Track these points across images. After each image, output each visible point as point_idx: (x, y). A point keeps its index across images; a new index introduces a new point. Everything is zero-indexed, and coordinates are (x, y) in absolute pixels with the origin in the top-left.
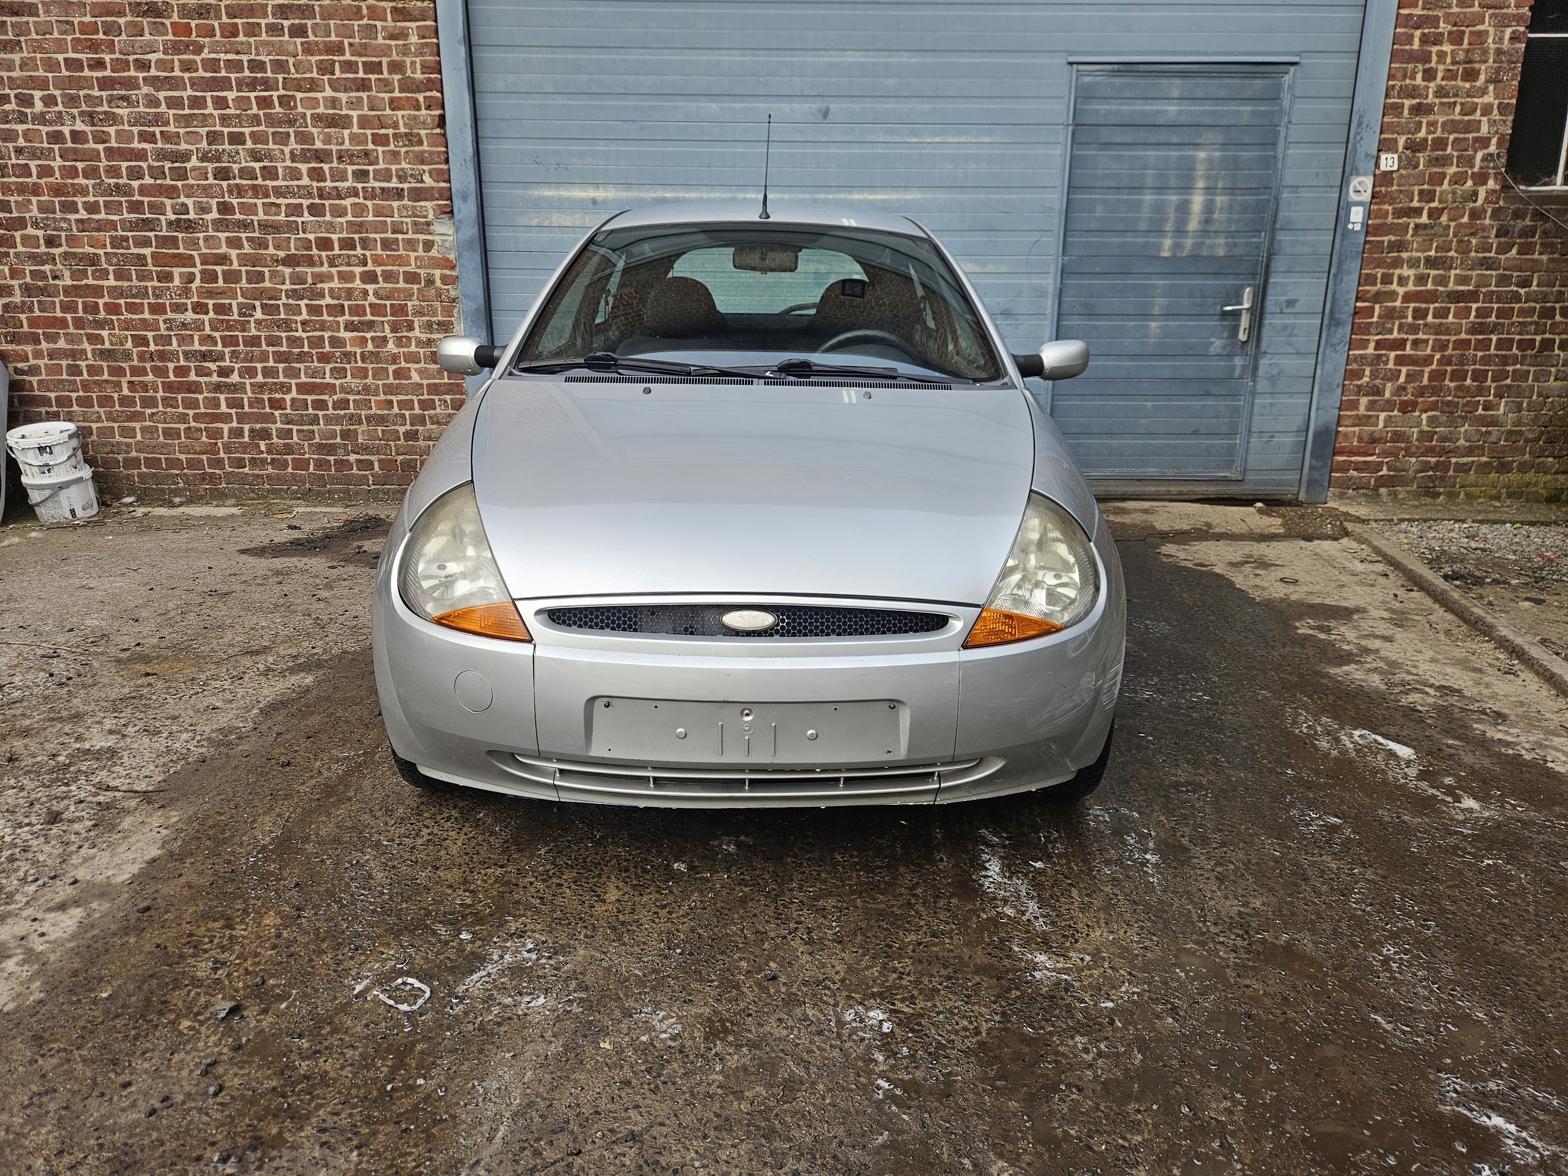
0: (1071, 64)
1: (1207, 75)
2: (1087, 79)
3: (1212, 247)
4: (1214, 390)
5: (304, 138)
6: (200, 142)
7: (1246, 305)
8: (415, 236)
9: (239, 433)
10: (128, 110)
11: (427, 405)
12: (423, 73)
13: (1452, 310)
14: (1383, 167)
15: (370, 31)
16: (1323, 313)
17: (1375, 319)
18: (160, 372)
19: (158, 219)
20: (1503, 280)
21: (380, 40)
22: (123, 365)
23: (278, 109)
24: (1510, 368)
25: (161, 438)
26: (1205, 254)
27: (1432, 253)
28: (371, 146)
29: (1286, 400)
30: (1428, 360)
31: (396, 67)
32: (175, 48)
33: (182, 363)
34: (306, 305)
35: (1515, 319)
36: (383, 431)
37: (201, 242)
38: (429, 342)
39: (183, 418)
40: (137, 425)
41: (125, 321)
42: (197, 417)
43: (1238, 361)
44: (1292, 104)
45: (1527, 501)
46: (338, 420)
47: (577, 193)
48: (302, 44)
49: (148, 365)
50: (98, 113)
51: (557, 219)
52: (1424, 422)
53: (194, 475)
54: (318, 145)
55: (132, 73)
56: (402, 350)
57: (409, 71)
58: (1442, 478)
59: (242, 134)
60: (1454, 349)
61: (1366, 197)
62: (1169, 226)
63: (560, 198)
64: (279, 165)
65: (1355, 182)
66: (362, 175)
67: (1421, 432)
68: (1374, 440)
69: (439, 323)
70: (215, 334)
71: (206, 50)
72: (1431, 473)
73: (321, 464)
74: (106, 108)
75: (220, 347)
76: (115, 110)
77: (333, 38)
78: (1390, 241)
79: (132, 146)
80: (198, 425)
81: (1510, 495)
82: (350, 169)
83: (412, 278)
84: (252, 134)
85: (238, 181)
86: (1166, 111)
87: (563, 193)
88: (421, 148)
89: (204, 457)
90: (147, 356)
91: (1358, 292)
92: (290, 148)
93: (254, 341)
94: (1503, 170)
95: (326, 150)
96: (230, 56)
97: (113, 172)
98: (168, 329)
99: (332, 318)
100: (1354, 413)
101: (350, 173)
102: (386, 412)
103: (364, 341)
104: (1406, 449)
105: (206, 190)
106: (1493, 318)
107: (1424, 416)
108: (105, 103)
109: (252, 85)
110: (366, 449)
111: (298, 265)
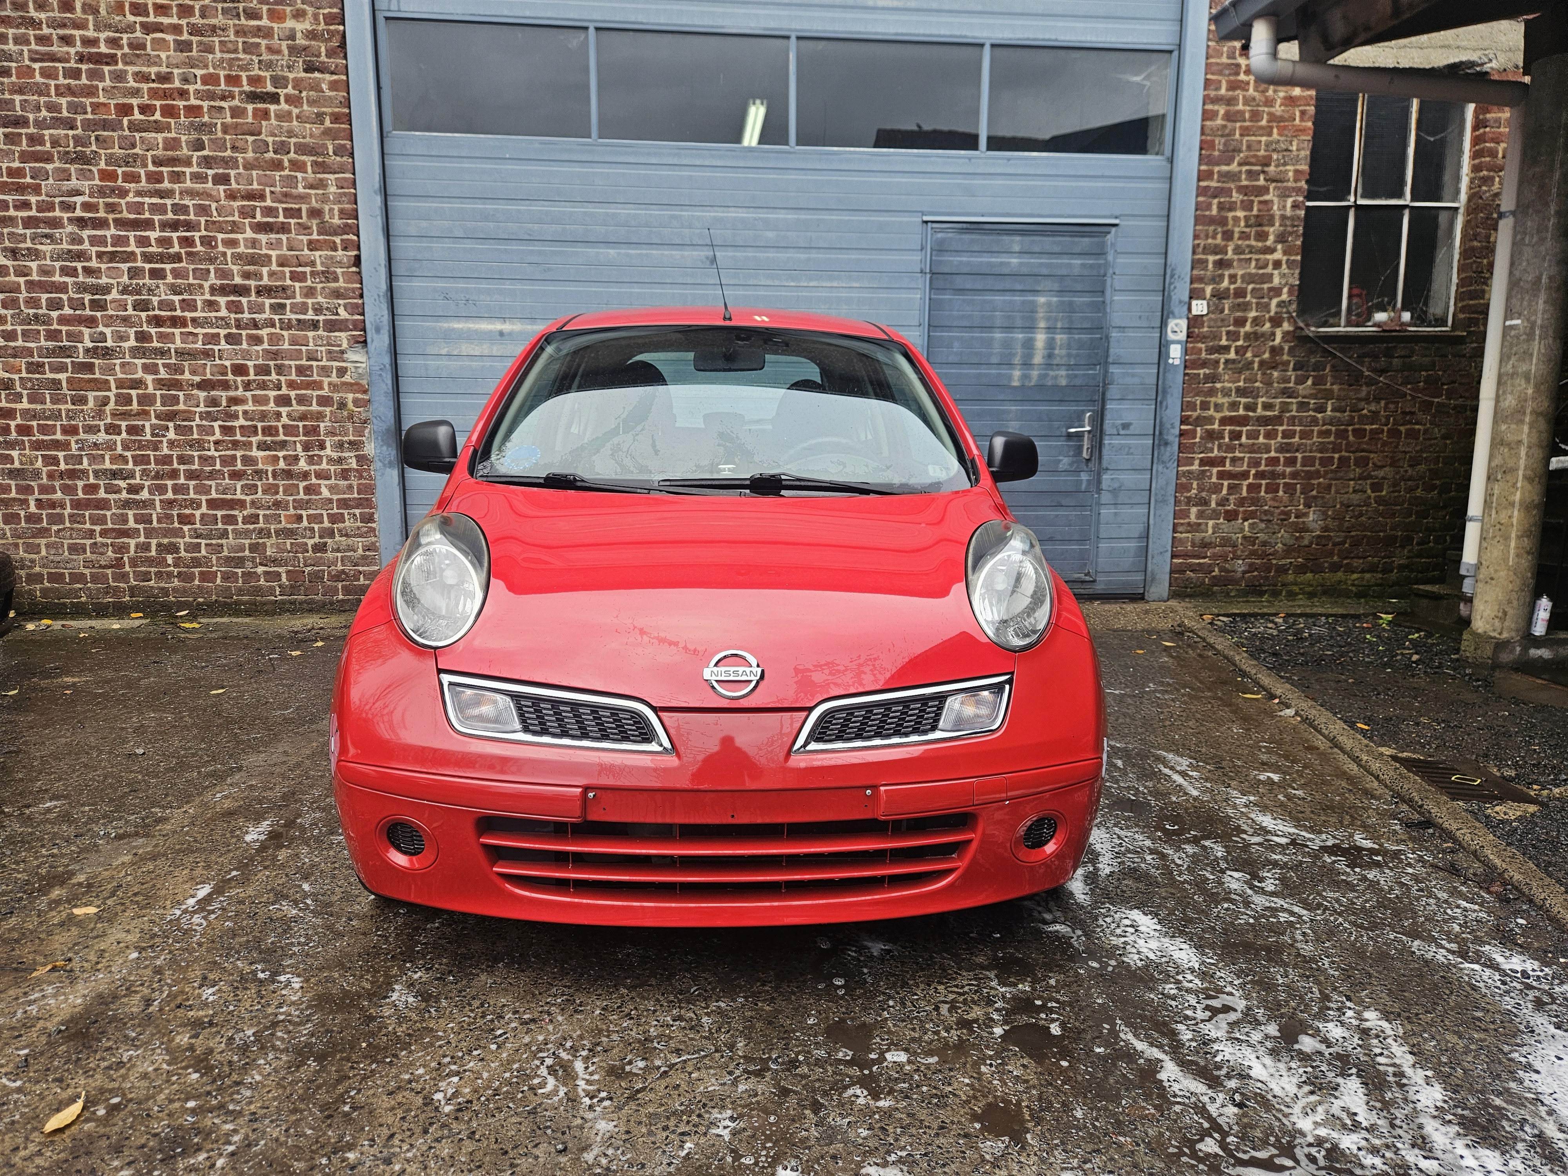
0: (926, 222)
1: (1043, 233)
2: (940, 235)
3: (1056, 377)
4: (1064, 502)
5: (223, 274)
6: (122, 276)
7: (1088, 428)
8: (328, 363)
9: (146, 547)
10: (50, 247)
11: (334, 519)
12: (341, 219)
13: (1262, 432)
14: (1195, 311)
15: (291, 181)
16: (1154, 435)
17: (1197, 440)
18: (68, 490)
19: (76, 347)
20: (1302, 406)
21: (301, 189)
22: (32, 483)
23: (199, 248)
24: (1315, 482)
25: (66, 553)
26: (1050, 383)
27: (1241, 384)
28: (289, 282)
29: (1125, 511)
30: (1245, 475)
31: (315, 213)
32: (102, 192)
33: (92, 480)
34: (220, 426)
35: (1315, 439)
36: (292, 544)
37: (117, 368)
38: (340, 460)
39: (91, 534)
40: (43, 541)
41: (37, 441)
42: (104, 533)
43: (1084, 477)
44: (1115, 259)
45: (1339, 596)
46: (247, 534)
47: (485, 326)
48: (225, 191)
49: (57, 484)
50: (21, 249)
51: (466, 348)
52: (1247, 529)
53: (98, 589)
54: (238, 280)
55: (57, 213)
56: (313, 467)
57: (327, 217)
58: (1267, 578)
59: (163, 270)
60: (1266, 466)
61: (1183, 336)
62: (1017, 360)
63: (469, 330)
64: (197, 298)
65: (1172, 324)
66: (279, 308)
67: (1244, 537)
68: (1205, 545)
69: (350, 443)
70: (126, 453)
71: (131, 195)
72: (1256, 573)
73: (226, 577)
74: (29, 244)
75: (130, 465)
76: (39, 247)
77: (255, 186)
78: (1205, 374)
79: (53, 279)
80: (105, 540)
81: (1325, 593)
82: (268, 302)
83: (324, 401)
84: (173, 270)
85: (157, 312)
86: (1009, 263)
87: (471, 326)
88: (337, 285)
89: (109, 571)
90: (57, 474)
91: (1182, 417)
92: (209, 283)
93: (167, 459)
94: (1294, 314)
95: (245, 285)
96: (155, 200)
97: (33, 303)
98: (80, 449)
99: (244, 439)
100: (1186, 521)
101: (267, 306)
102: (295, 526)
103: (276, 459)
104: (1234, 553)
105: (125, 320)
106: (1297, 439)
107: (1246, 524)
108: (28, 240)
109: (174, 226)
110: (275, 561)
111: (213, 389)
